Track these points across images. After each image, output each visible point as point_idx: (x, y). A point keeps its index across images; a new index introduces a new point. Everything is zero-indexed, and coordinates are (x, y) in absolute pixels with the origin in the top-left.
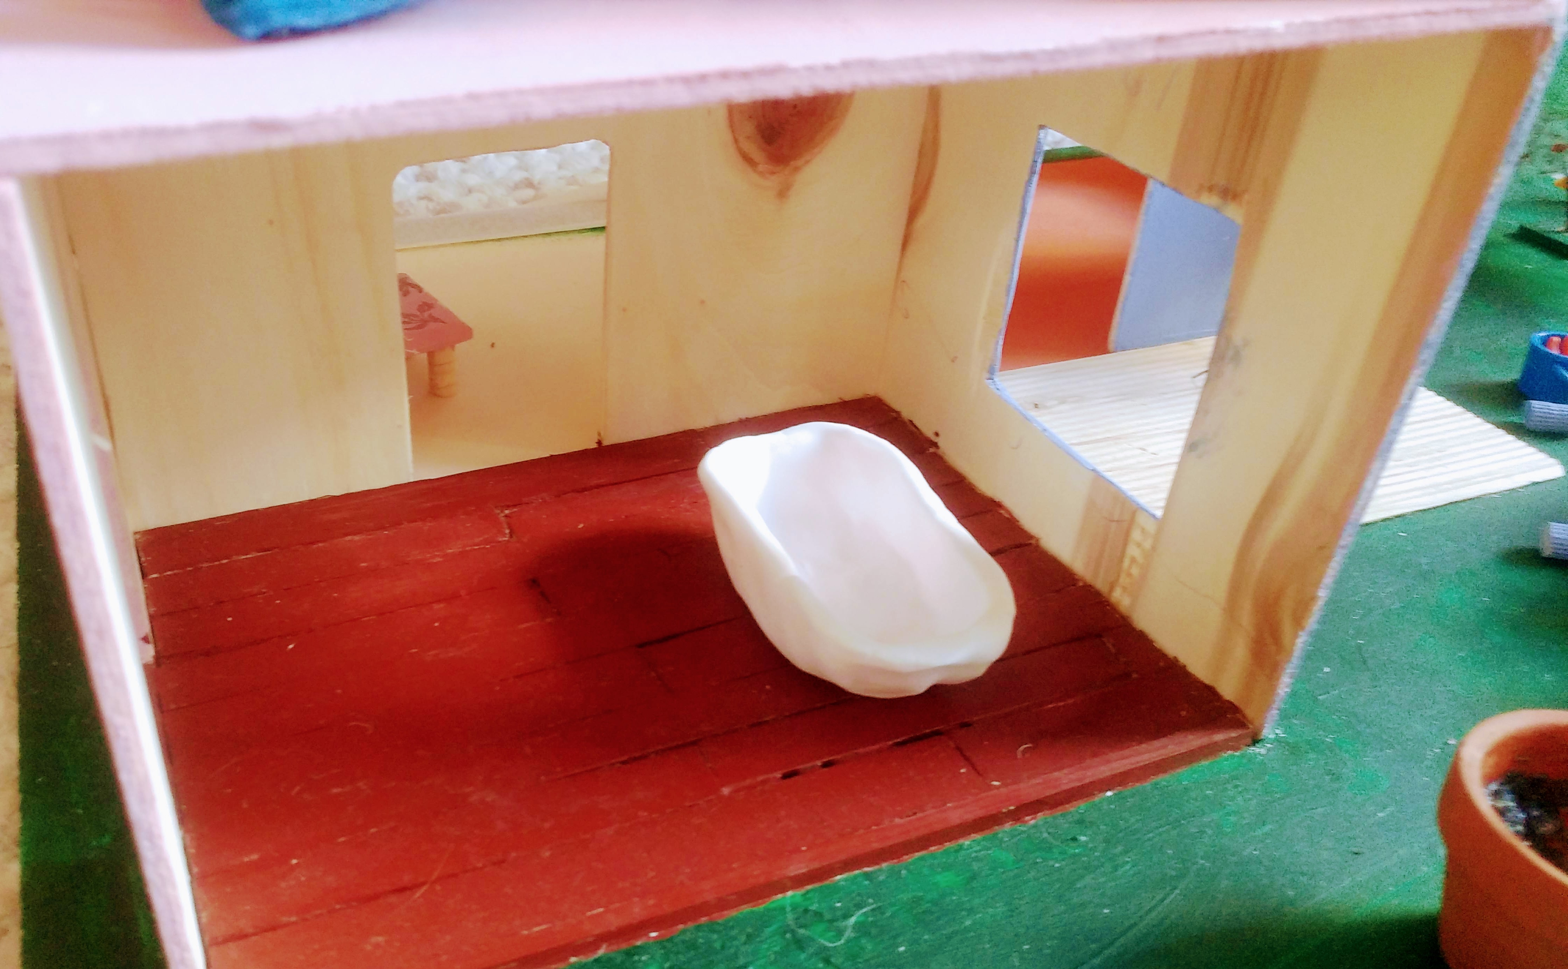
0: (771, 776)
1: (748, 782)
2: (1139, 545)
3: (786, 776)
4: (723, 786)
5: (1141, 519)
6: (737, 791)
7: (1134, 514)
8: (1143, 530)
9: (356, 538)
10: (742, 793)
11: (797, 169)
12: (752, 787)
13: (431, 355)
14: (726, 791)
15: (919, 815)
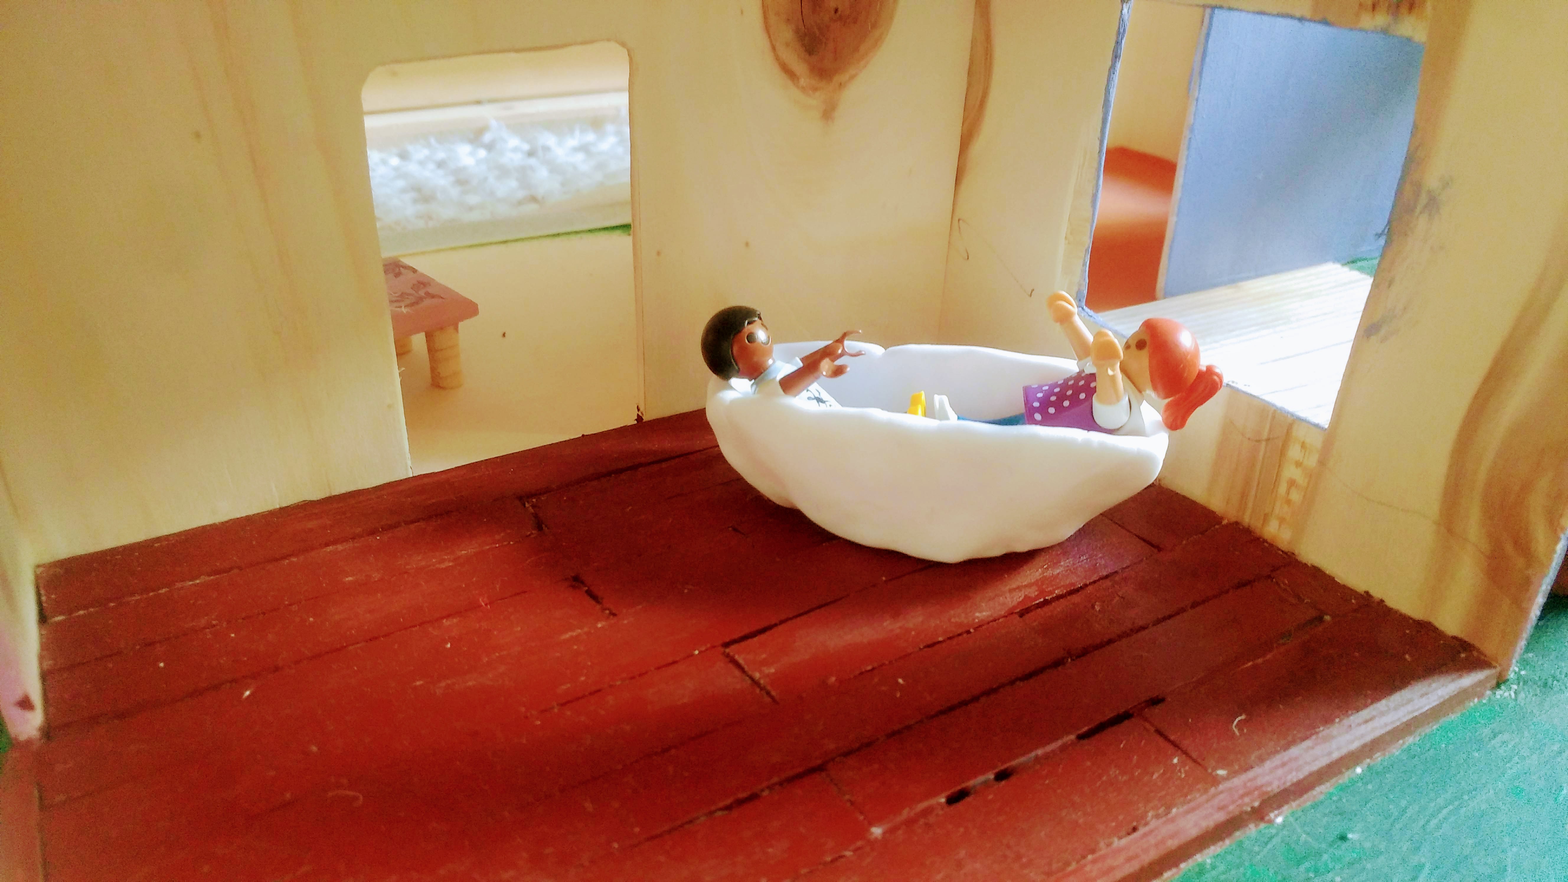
0: (932, 802)
1: (906, 813)
2: (1298, 464)
3: (952, 800)
4: (871, 824)
5: (1299, 433)
6: (892, 831)
7: (1290, 427)
8: (1303, 446)
9: (340, 547)
10: (900, 832)
11: (841, 85)
12: (910, 822)
13: (429, 337)
14: (877, 831)
15: (1142, 831)
